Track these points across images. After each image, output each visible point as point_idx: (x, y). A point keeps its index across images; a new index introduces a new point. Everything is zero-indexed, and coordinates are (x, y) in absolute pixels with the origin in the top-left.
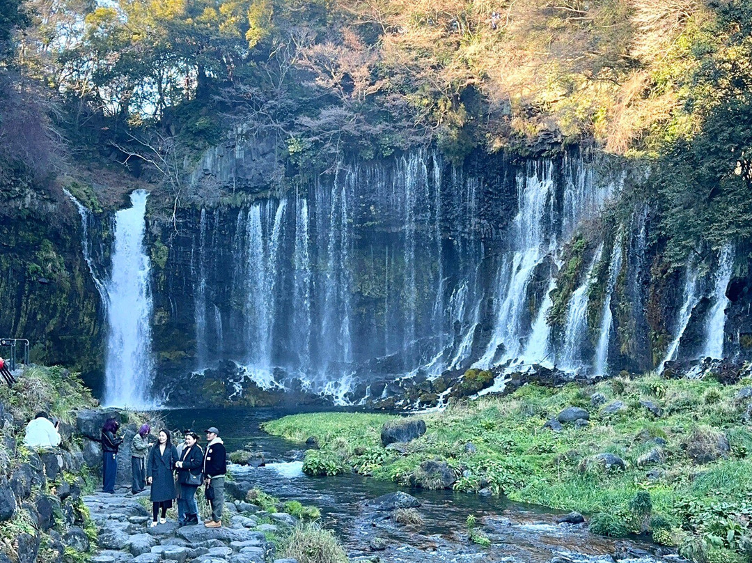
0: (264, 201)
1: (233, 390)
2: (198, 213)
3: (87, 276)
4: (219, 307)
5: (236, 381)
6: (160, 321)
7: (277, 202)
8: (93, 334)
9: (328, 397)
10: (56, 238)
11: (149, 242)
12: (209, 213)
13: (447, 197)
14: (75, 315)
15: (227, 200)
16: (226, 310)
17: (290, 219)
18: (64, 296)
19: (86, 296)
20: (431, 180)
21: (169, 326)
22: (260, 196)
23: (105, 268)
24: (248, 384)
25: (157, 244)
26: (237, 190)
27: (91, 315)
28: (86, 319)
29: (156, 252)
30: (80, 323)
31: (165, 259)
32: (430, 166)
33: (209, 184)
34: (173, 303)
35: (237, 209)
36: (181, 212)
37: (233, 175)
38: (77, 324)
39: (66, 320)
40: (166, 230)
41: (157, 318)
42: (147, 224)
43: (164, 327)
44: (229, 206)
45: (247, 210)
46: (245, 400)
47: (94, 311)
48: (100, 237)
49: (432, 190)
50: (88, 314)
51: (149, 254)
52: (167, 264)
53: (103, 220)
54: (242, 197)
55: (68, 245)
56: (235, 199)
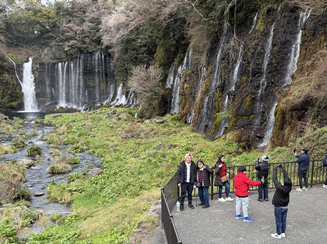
0: (62, 62)
2: (45, 64)
3: (17, 80)
7: (65, 62)
10: (7, 71)
11: (33, 72)
12: (48, 64)
13: (105, 62)
14: (15, 90)
15: (52, 61)
18: (11, 85)
19: (17, 85)
20: (101, 58)
22: (60, 60)
25: (35, 72)
26: (54, 59)
28: (18, 91)
29: (35, 74)
31: (38, 76)
32: (101, 55)
33: (47, 57)
35: (55, 64)
36: (40, 64)
37: (52, 55)
38: (16, 92)
39: (13, 91)
41: (37, 90)
42: (32, 67)
44: (53, 63)
45: (58, 64)
46: (59, 110)
48: (20, 70)
49: (102, 60)
50: (18, 89)
51: (33, 74)
52: (39, 77)
53: (21, 66)
54: (55, 61)
55: (11, 73)
56: (54, 61)
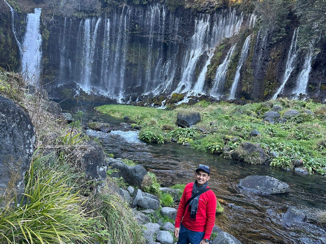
0: (91, 17)
1: (75, 93)
2: (63, 19)
3: (13, 38)
4: (70, 59)
5: (77, 90)
6: (45, 62)
7: (97, 19)
8: (15, 64)
9: (115, 99)
11: (42, 29)
12: (68, 19)
13: (167, 24)
14: (7, 55)
15: (76, 14)
16: (73, 61)
17: (102, 27)
18: (2, 45)
19: (12, 47)
20: (161, 17)
21: (49, 65)
22: (90, 15)
23: (22, 36)
24: (81, 92)
25: (45, 30)
26: (80, 11)
27: (15, 56)
28: (13, 57)
29: (45, 33)
30: (10, 58)
31: (48, 36)
32: (162, 11)
33: (69, 6)
34: (51, 55)
35: (80, 19)
36: (56, 17)
37: (79, 4)
38: (8, 59)
39: (3, 56)
40: (49, 24)
41: (44, 60)
42: (41, 21)
43: (47, 65)
44: (77, 17)
45: (84, 20)
46: (81, 97)
47: (16, 54)
48: (20, 23)
50: (13, 55)
51: (41, 33)
52: (49, 38)
53: (22, 16)
54: (81, 15)
55: (5, 24)
56: (79, 14)
